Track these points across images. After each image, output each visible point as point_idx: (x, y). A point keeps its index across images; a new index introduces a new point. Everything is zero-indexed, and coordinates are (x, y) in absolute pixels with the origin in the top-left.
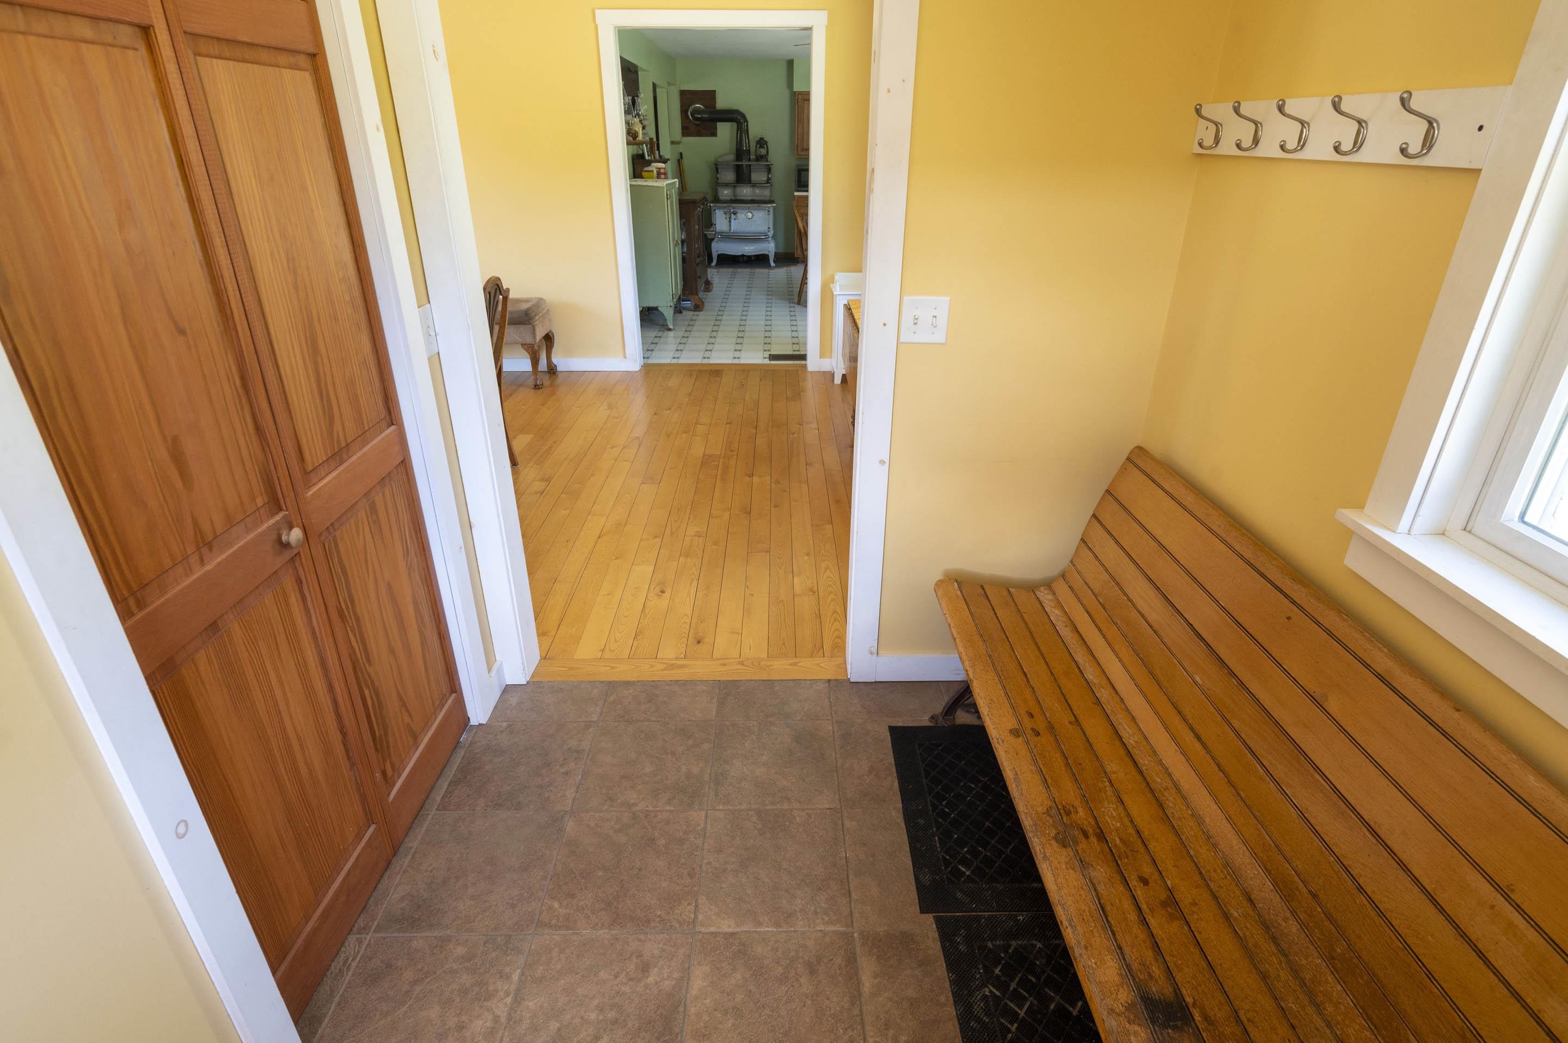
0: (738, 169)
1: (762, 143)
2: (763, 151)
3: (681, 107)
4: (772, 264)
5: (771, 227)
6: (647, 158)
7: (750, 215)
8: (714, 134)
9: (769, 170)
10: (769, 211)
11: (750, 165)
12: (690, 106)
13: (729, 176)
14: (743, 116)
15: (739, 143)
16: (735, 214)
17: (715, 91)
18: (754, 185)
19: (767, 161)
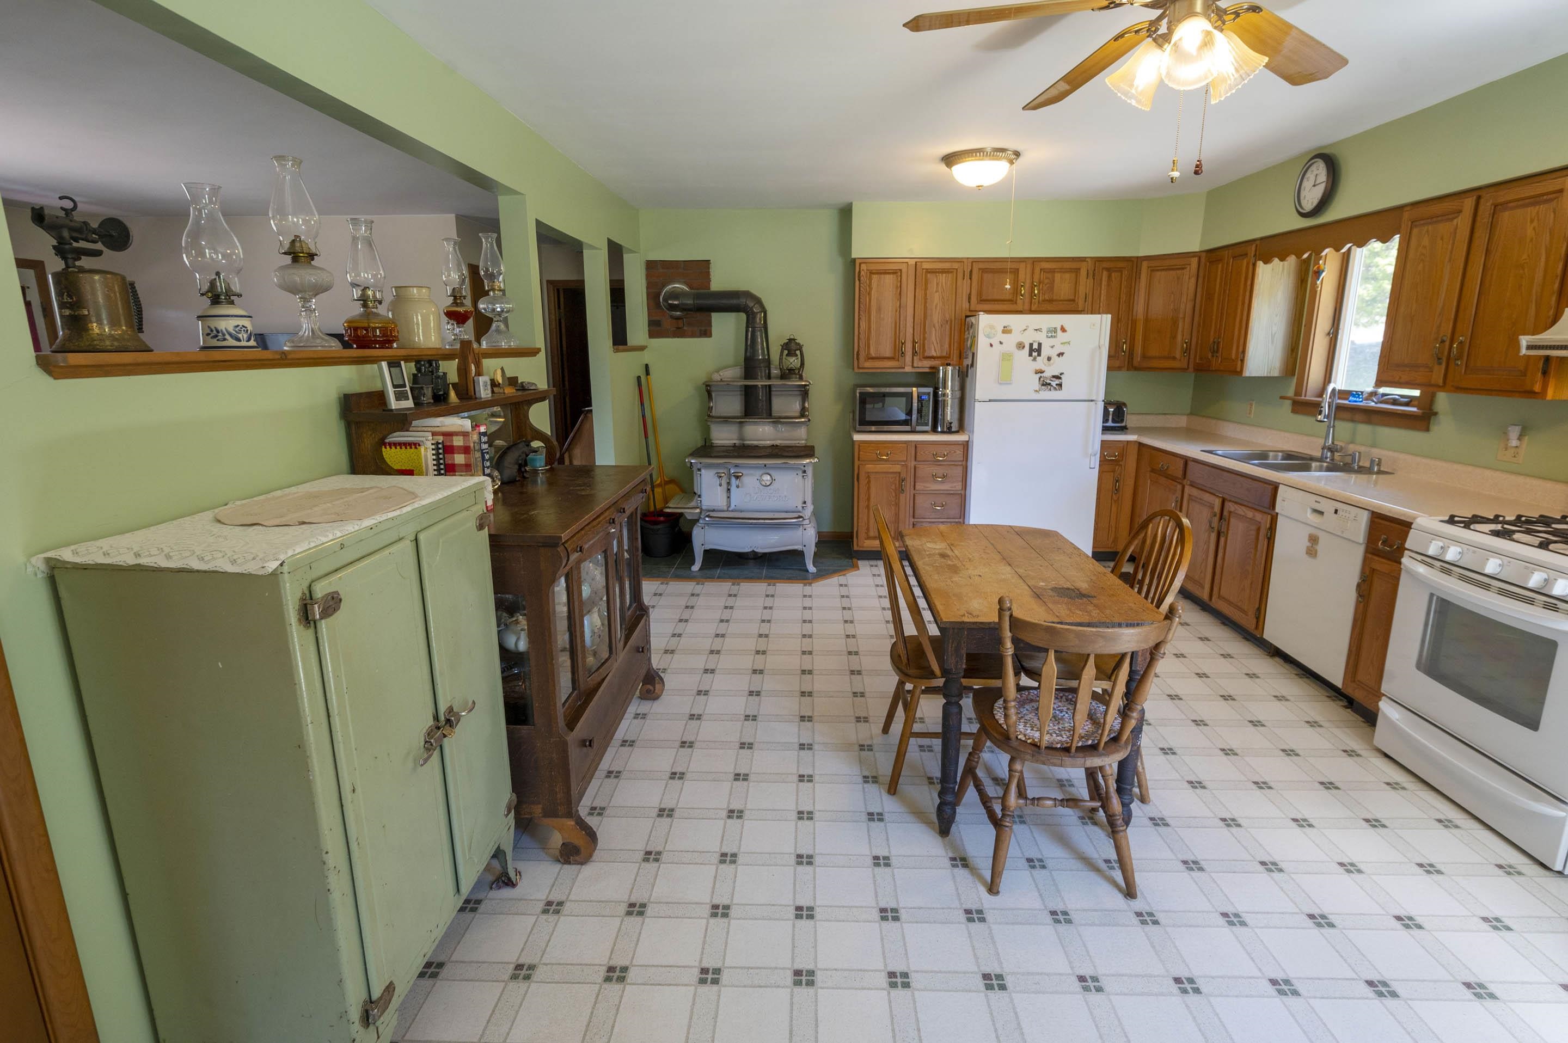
0: (749, 393)
1: (791, 347)
2: (794, 362)
3: (648, 288)
4: (812, 568)
5: (809, 501)
6: (394, 404)
7: (767, 478)
8: (706, 333)
9: (804, 393)
10: (804, 472)
11: (770, 386)
12: (664, 286)
13: (731, 405)
14: (758, 301)
15: (750, 345)
16: (737, 477)
17: (707, 263)
18: (777, 421)
19: (801, 378)
